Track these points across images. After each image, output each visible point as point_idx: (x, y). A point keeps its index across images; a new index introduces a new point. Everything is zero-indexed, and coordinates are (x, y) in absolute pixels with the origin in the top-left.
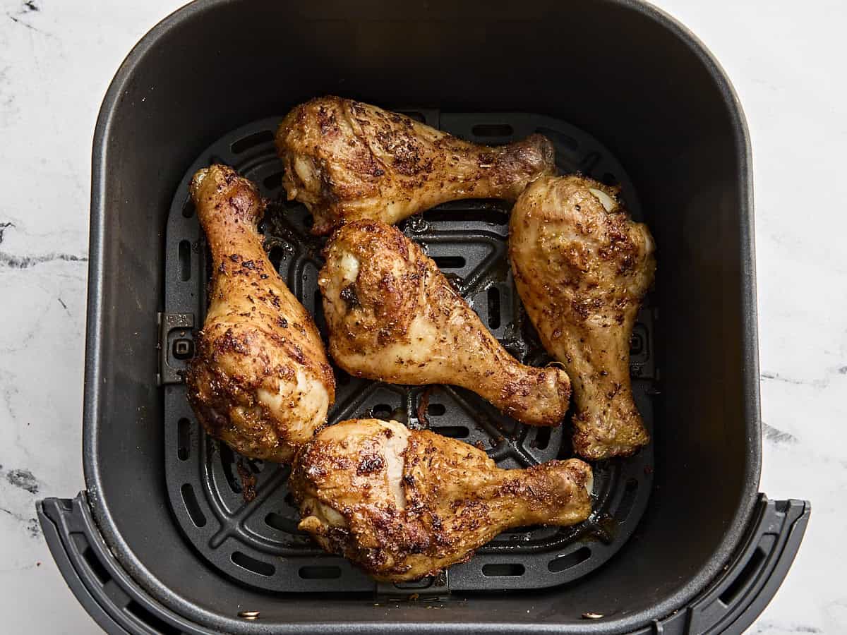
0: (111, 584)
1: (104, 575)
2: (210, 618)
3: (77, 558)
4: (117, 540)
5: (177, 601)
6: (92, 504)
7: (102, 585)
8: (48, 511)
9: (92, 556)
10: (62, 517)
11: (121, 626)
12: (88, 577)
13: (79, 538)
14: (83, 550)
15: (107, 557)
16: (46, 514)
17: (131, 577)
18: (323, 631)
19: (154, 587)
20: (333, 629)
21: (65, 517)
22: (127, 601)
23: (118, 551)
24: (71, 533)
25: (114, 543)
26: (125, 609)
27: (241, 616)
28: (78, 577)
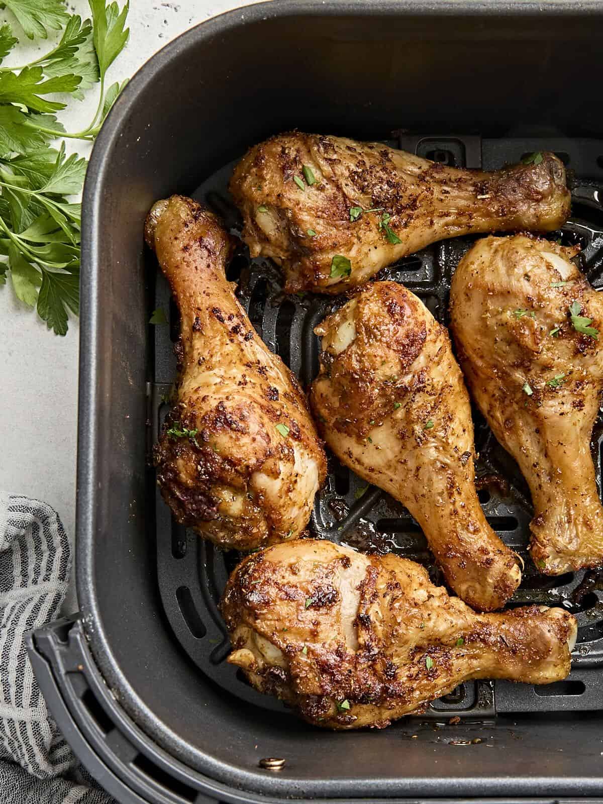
0: (114, 733)
1: (107, 723)
2: (231, 773)
3: (75, 703)
4: (119, 680)
5: (191, 753)
6: (88, 636)
7: (104, 735)
8: (41, 646)
9: (91, 700)
10: (57, 653)
11: (127, 785)
12: (87, 726)
13: (78, 680)
14: (81, 693)
15: (109, 698)
16: (37, 649)
17: (137, 724)
18: (365, 788)
19: (163, 736)
20: (377, 786)
21: (61, 653)
22: (133, 755)
23: (119, 693)
24: (68, 673)
25: (115, 684)
26: (131, 765)
27: (263, 767)
28: (75, 726)
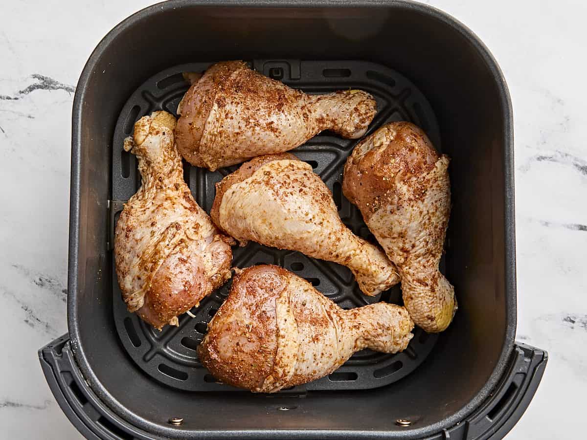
0: (88, 405)
1: (84, 399)
2: (152, 427)
3: (66, 389)
4: (91, 375)
5: (130, 415)
6: (74, 351)
7: (82, 406)
8: (47, 357)
9: (75, 386)
10: (56, 361)
11: (95, 433)
12: (73, 401)
13: (67, 375)
14: (69, 383)
15: (84, 385)
16: (45, 359)
17: (100, 399)
18: (226, 435)
19: (115, 406)
20: (233, 434)
21: (58, 361)
22: (98, 416)
23: (91, 382)
24: (61, 372)
25: (89, 377)
26: (97, 422)
27: (170, 423)
28: (66, 401)
